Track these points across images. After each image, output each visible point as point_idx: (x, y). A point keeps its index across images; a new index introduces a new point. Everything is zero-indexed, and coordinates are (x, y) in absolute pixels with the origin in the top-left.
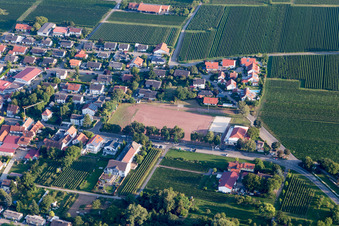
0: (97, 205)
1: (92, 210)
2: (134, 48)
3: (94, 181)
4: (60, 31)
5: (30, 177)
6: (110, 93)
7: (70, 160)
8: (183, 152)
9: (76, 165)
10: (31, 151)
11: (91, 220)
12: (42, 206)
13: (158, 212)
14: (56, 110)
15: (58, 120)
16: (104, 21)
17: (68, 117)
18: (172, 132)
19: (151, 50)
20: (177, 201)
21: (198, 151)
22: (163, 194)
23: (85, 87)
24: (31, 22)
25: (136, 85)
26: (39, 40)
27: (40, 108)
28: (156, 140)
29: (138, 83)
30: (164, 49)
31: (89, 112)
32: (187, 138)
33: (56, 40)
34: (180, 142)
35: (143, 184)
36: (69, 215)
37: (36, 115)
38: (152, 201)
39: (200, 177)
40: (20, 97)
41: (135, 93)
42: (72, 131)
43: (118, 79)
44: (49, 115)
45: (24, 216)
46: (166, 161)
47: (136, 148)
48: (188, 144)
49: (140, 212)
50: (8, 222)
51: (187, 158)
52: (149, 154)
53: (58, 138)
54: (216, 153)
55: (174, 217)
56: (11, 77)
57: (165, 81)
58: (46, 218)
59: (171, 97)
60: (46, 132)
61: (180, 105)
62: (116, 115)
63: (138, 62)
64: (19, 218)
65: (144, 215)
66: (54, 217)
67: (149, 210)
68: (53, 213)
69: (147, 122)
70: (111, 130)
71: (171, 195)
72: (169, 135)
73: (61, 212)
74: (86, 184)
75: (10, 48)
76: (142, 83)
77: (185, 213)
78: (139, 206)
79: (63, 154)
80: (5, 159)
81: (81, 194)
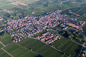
0: (61, 31)
2: (73, 18)
3: (62, 29)
6: (68, 22)
7: (60, 27)
9: (61, 27)
14: (62, 22)
16: (72, 15)
23: (66, 21)
24: (64, 14)
30: (76, 19)
32: (73, 27)
33: (66, 16)
35: (66, 30)
36: (58, 31)
37: (60, 22)
42: (62, 24)
43: (70, 21)
46: (70, 29)
47: (67, 27)
50: (52, 30)
51: (72, 29)
54: (75, 29)
56: (59, 19)
57: (74, 22)
61: (74, 24)
63: (72, 20)
64: (54, 30)
70: (66, 25)
71: (68, 32)
72: (71, 27)
75: (61, 16)
76: (72, 22)
79: (60, 26)
80: (55, 25)
81: (60, 30)
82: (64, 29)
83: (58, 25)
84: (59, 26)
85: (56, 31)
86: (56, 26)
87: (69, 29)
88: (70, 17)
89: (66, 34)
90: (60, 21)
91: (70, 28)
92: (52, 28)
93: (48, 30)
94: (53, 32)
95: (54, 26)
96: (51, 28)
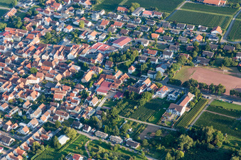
0: (159, 133)
1: (155, 137)
2: (197, 29)
3: (159, 117)
4: (147, 14)
5: (116, 110)
6: (177, 58)
7: (144, 101)
8: (224, 103)
9: (147, 105)
10: (119, 93)
11: (154, 143)
12: (122, 130)
13: (201, 142)
14: (138, 67)
15: (139, 74)
16: (179, 8)
17: (146, 72)
18: (217, 88)
19: (209, 31)
20: (215, 135)
21: (234, 102)
22: (205, 130)
23: (160, 53)
24: (128, 6)
25: (196, 54)
26: (132, 19)
27: (127, 64)
28: (205, 93)
29: (197, 53)
30: (218, 31)
31: (161, 70)
32: (228, 93)
33: (144, 20)
34: (222, 95)
35: (193, 122)
36: (139, 138)
37: (124, 69)
38: (197, 134)
39: (233, 121)
40: (115, 56)
41: (194, 60)
42: (148, 82)
43: (184, 49)
44: (133, 70)
45: (109, 136)
46: (210, 108)
47: (191, 97)
48: (228, 98)
49: (188, 141)
50: (97, 139)
51: (225, 107)
52: (199, 102)
53: (138, 86)
55: (212, 146)
56: (110, 43)
57: (217, 53)
58: (123, 139)
59: (219, 64)
60: (130, 81)
61: (225, 70)
62: (179, 73)
63: (199, 39)
64: (105, 137)
65: (190, 143)
66: (130, 139)
67: (195, 140)
68: (128, 136)
69: (200, 80)
70: (174, 83)
71: (211, 131)
72: (214, 90)
73: (134, 136)
74: (153, 118)
75: (112, 23)
76: (200, 53)
77: (220, 145)
78: (188, 136)
79: (139, 97)
80: (100, 97)
81: (149, 125)
82: (171, 116)
83: (127, 94)
84: (129, 97)
85: (123, 137)
86: (112, 103)
87: (203, 110)
88: (174, 25)
89: (205, 148)
90: (128, 63)
91: (210, 99)
92: (92, 123)
93: (63, 140)
94: (108, 147)
95: (95, 102)
96: (82, 120)
